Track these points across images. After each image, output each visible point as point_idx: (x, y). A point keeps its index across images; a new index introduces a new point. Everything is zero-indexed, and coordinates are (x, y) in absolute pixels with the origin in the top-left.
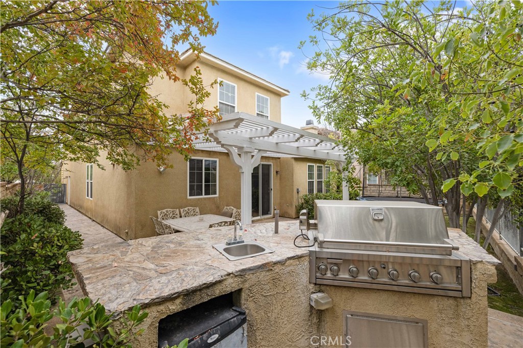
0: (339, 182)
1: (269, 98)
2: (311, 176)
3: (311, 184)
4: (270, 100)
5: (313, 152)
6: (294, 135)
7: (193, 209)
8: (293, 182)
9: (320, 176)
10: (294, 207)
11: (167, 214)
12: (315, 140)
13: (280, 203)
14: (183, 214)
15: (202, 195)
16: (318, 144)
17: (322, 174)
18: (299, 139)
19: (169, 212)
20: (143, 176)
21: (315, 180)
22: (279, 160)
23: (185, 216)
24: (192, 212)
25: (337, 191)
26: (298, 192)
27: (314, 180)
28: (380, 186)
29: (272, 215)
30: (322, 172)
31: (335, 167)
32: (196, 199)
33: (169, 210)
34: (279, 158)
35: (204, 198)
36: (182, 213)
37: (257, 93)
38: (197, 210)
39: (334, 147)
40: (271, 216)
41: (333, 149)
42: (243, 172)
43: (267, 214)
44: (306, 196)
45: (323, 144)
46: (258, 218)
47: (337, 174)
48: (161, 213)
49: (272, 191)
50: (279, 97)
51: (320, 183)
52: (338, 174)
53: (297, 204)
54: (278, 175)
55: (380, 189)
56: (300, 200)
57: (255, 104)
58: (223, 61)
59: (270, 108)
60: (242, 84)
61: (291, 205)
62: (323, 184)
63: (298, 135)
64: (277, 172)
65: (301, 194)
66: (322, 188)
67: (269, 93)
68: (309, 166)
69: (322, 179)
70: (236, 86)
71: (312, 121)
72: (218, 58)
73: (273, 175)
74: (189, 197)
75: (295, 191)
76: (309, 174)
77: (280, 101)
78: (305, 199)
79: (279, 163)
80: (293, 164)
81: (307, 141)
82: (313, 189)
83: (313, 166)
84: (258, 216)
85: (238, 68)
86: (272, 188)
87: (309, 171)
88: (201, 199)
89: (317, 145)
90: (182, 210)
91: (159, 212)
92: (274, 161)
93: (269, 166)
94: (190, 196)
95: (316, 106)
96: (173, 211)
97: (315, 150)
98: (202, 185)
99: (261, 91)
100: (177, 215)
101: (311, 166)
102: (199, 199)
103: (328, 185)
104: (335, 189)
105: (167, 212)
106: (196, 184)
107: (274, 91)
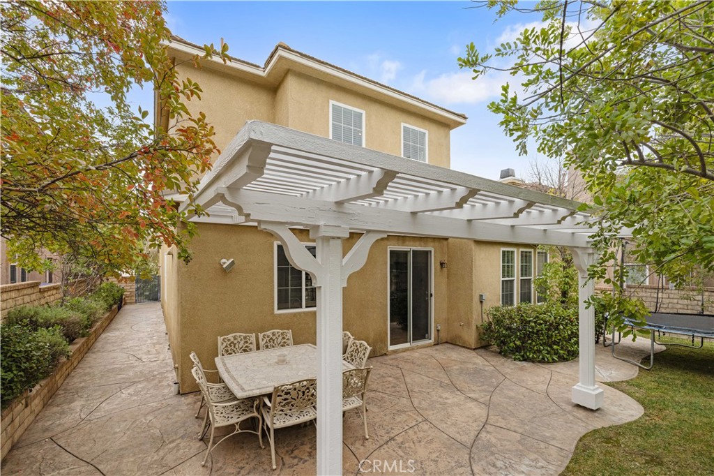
0: (567, 283)
1: (427, 132)
2: (507, 270)
3: (507, 286)
4: (429, 135)
5: (509, 229)
6: (454, 190)
7: (282, 334)
8: (472, 282)
9: (525, 270)
10: (474, 328)
11: (235, 342)
12: (511, 202)
13: (448, 319)
14: (262, 343)
15: (301, 307)
16: (521, 211)
17: (530, 266)
18: (464, 200)
19: (239, 339)
20: (195, 277)
21: (517, 278)
22: (445, 242)
23: (267, 347)
24: (280, 338)
25: (563, 302)
26: (481, 302)
27: (515, 278)
28: (658, 289)
29: (432, 341)
30: (530, 262)
31: (559, 255)
32: (291, 313)
33: (238, 334)
34: (446, 239)
35: (304, 313)
36: (260, 340)
37: (403, 124)
38: (289, 334)
39: (564, 218)
40: (430, 341)
41: (559, 222)
42: (320, 287)
43: (423, 337)
44: (497, 309)
45: (534, 211)
46: (407, 345)
47: (561, 269)
48: (223, 340)
49: (433, 298)
50: (447, 130)
51: (525, 284)
52: (564, 268)
53: (479, 323)
54: (445, 270)
55: (660, 295)
56: (485, 317)
57: (400, 143)
58: (337, 68)
59: (429, 149)
60: (375, 108)
61: (469, 324)
62: (533, 285)
63: (461, 191)
64: (442, 264)
65: (487, 306)
66: (530, 293)
67: (427, 123)
68: (504, 252)
69: (530, 275)
70: (364, 112)
71: (513, 171)
72: (327, 64)
73: (435, 269)
74: (277, 312)
75: (476, 299)
76: (504, 266)
77: (447, 136)
78: (494, 315)
79: (445, 249)
80: (471, 250)
81: (491, 204)
82: (512, 296)
83: (513, 252)
84: (407, 342)
85: (365, 79)
86: (433, 292)
87: (503, 262)
88: (300, 313)
89: (516, 215)
90: (261, 336)
91: (220, 339)
92: (437, 244)
93: (427, 253)
94: (279, 309)
95: (514, 100)
96: (245, 338)
97: (513, 227)
98: (301, 289)
99: (412, 119)
100: (251, 343)
101: (508, 252)
102: (295, 314)
103: (543, 288)
104: (558, 296)
105: (235, 339)
106: (290, 288)
107: (436, 118)
